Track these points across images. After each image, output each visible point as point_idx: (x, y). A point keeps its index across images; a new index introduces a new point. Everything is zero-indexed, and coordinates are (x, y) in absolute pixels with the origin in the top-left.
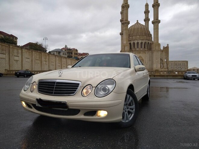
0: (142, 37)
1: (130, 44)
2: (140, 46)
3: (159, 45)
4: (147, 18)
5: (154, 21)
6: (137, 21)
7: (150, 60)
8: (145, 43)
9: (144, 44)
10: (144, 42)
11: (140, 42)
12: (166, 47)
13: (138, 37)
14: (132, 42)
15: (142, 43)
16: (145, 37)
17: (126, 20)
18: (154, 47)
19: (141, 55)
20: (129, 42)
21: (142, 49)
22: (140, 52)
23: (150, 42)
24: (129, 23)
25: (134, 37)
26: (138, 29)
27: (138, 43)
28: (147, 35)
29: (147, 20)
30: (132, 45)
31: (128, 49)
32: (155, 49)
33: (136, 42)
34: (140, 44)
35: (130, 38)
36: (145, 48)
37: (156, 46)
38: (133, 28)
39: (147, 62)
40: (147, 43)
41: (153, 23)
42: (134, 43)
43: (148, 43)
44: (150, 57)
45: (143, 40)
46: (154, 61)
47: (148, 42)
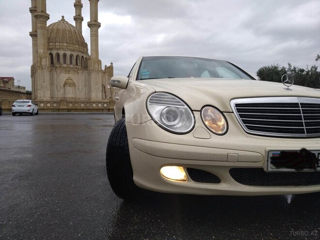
0: (72, 45)
1: (51, 55)
2: (68, 61)
3: (99, 62)
4: (79, 15)
5: (91, 23)
6: (63, 17)
7: (85, 85)
8: (77, 56)
9: (75, 58)
10: (75, 54)
11: (68, 53)
12: (109, 67)
13: (65, 44)
14: (54, 52)
15: (71, 56)
16: (77, 46)
17: (42, 11)
18: (91, 64)
19: (70, 75)
20: (49, 52)
21: (72, 66)
22: (69, 71)
23: (85, 56)
24: (48, 18)
25: (57, 44)
26: (64, 30)
27: (65, 55)
28: (80, 44)
29: (79, 19)
30: (54, 58)
31: (48, 63)
32: (93, 68)
33: (61, 53)
34: (68, 56)
35: (51, 44)
36: (77, 64)
37: (94, 64)
38: (55, 27)
39: (80, 87)
40: (80, 57)
41: (90, 25)
42: (58, 55)
43: (83, 57)
44: (85, 80)
45: (73, 51)
46: (92, 87)
47: (82, 55)
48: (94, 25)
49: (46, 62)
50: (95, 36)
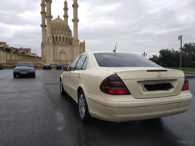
0: (64, 32)
1: (53, 37)
2: (62, 40)
3: (78, 41)
4: (66, 14)
6: (59, 16)
7: (71, 53)
8: (67, 38)
9: (65, 38)
10: (65, 36)
11: (62, 36)
12: (83, 43)
13: (60, 31)
14: (55, 36)
15: (63, 37)
16: (66, 32)
17: (49, 14)
18: (73, 41)
19: (63, 48)
21: (64, 43)
22: (62, 46)
23: (70, 38)
24: (52, 17)
25: (56, 31)
26: (60, 24)
27: (60, 37)
28: (68, 31)
29: (66, 16)
30: (54, 39)
31: (52, 42)
32: (75, 44)
33: (58, 36)
34: (62, 38)
35: (53, 31)
36: (66, 42)
37: (76, 42)
38: (55, 22)
39: (68, 54)
40: (68, 38)
41: (73, 21)
42: (57, 37)
43: (69, 38)
44: (71, 50)
45: (65, 35)
46: (74, 54)
47: (69, 37)
48: (76, 20)
49: (51, 41)
50: (76, 26)
